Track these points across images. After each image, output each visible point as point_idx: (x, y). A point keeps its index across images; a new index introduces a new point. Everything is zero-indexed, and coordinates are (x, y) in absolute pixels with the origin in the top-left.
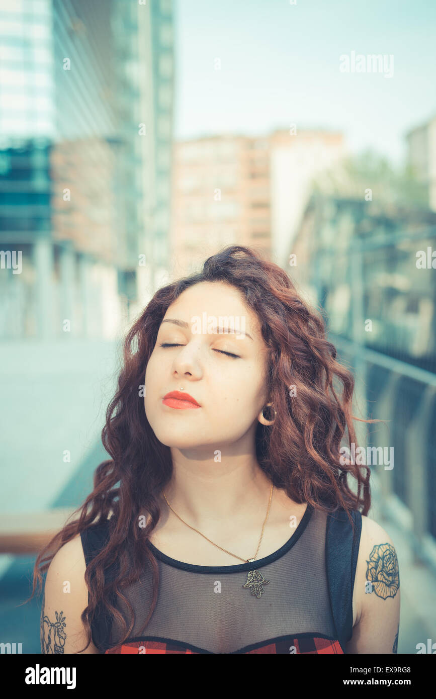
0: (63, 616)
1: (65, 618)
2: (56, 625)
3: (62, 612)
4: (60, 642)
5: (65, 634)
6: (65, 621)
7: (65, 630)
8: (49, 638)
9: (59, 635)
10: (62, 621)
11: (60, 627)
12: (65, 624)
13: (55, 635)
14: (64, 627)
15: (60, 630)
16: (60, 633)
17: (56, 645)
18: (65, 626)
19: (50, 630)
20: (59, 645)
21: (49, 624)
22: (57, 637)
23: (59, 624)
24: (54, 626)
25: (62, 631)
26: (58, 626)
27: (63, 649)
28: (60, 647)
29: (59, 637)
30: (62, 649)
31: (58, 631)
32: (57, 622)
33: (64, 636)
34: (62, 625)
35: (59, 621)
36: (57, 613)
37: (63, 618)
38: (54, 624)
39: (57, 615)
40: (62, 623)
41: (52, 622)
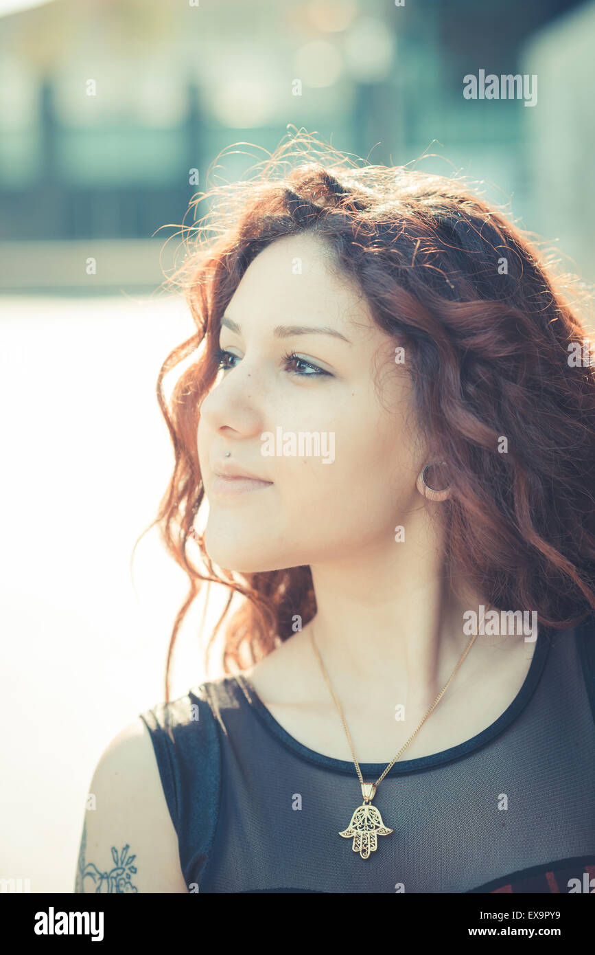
0: (130, 853)
1: (134, 857)
2: (114, 874)
3: (127, 847)
6: (135, 863)
10: (127, 864)
11: (124, 876)
12: (136, 869)
14: (133, 876)
15: (122, 882)
18: (135, 872)
21: (98, 876)
23: (120, 871)
24: (107, 878)
25: (126, 883)
26: (118, 875)
31: (118, 886)
32: (114, 866)
34: (127, 871)
35: (119, 864)
36: (116, 851)
37: (130, 857)
38: (106, 873)
39: (115, 855)
40: (127, 868)
41: (102, 871)
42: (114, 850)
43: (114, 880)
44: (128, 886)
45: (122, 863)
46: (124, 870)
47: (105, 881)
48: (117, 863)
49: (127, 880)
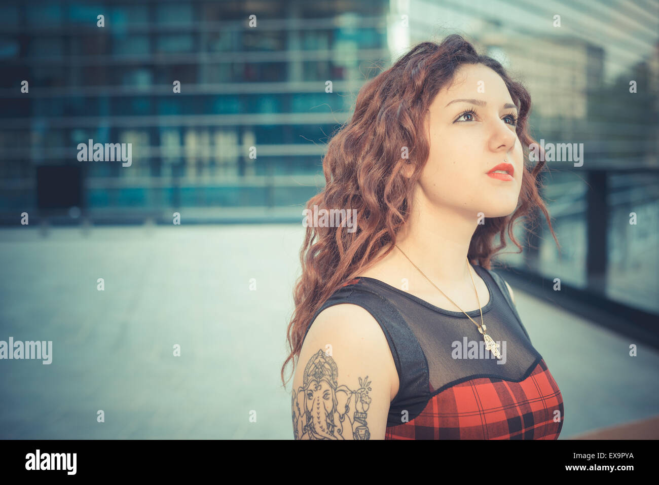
0: (369, 380)
1: (370, 382)
2: (359, 391)
3: (367, 377)
4: (363, 408)
5: (369, 398)
6: (371, 386)
7: (370, 393)
8: (347, 407)
9: (361, 401)
10: (367, 386)
11: (365, 392)
13: (356, 403)
14: (369, 392)
15: (364, 395)
16: (363, 399)
17: (357, 412)
18: (371, 390)
19: (350, 398)
20: (360, 410)
21: (348, 393)
22: (359, 404)
23: (363, 390)
24: (356, 393)
25: (366, 396)
26: (362, 392)
27: (366, 414)
28: (361, 413)
29: (362, 403)
30: (364, 415)
31: (361, 397)
32: (360, 387)
33: (368, 401)
34: (367, 390)
35: (363, 387)
36: (361, 380)
37: (368, 383)
38: (355, 391)
39: (361, 381)
40: (366, 388)
41: (352, 390)
42: (360, 379)
43: (359, 395)
44: (367, 397)
45: (364, 386)
46: (365, 389)
47: (354, 395)
48: (362, 386)
49: (366, 394)
